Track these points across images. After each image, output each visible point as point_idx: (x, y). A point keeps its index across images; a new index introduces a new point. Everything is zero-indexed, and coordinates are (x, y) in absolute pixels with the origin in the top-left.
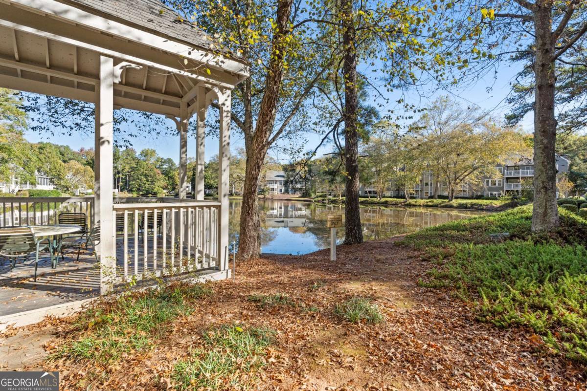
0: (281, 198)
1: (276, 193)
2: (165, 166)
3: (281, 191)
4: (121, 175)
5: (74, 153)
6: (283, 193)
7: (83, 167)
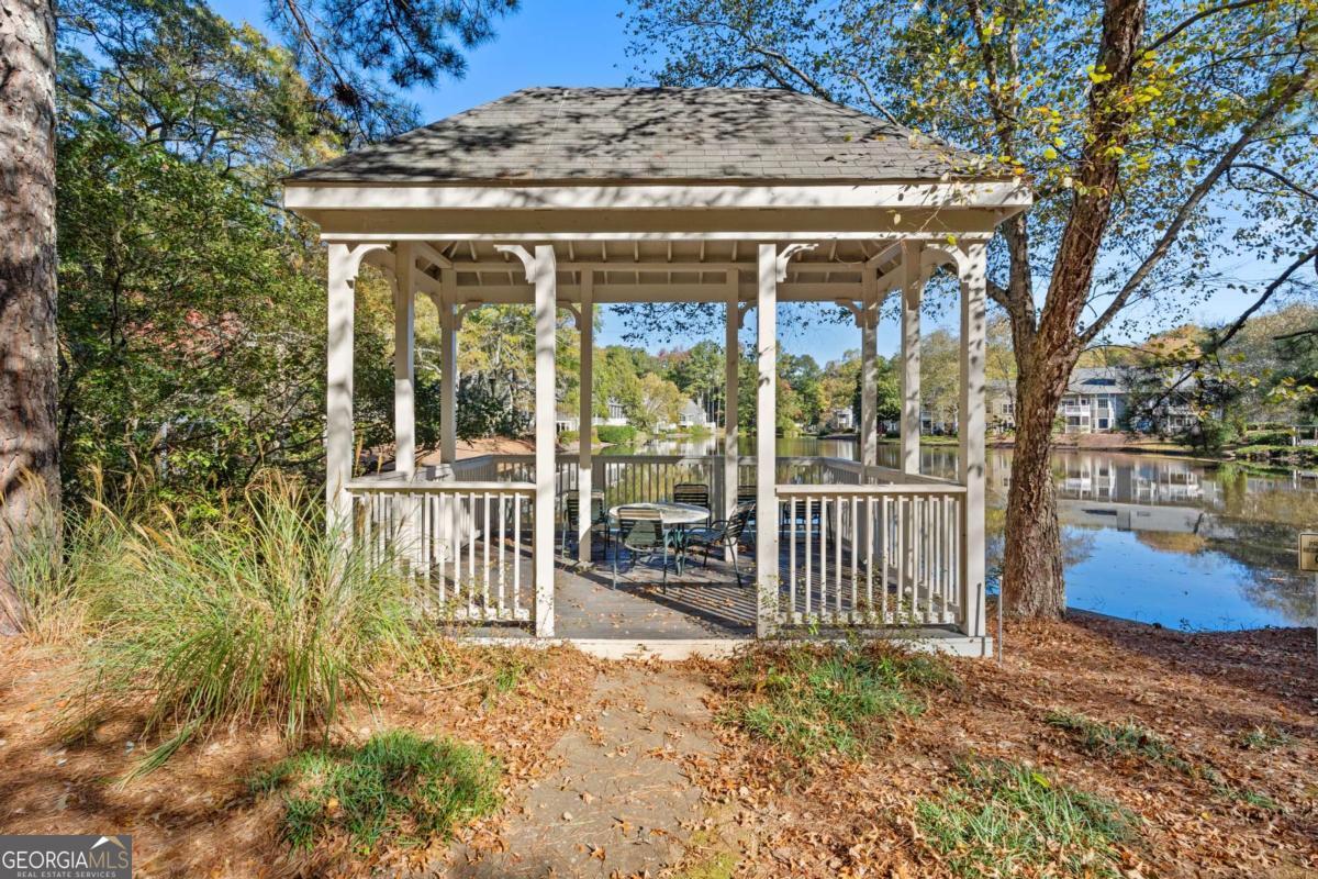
0: (1106, 445)
1: (1085, 430)
2: (797, 373)
3: (1104, 423)
4: (720, 396)
5: (651, 360)
6: (1112, 432)
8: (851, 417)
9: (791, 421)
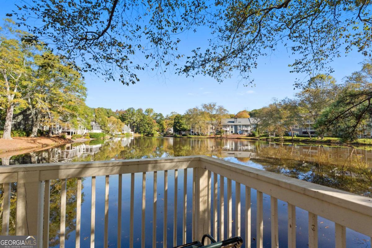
0: (233, 137)
1: (228, 133)
2: (158, 118)
3: (232, 132)
4: (135, 124)
5: (113, 113)
6: (234, 134)
7: (116, 120)
8: (172, 131)
9: (156, 132)
